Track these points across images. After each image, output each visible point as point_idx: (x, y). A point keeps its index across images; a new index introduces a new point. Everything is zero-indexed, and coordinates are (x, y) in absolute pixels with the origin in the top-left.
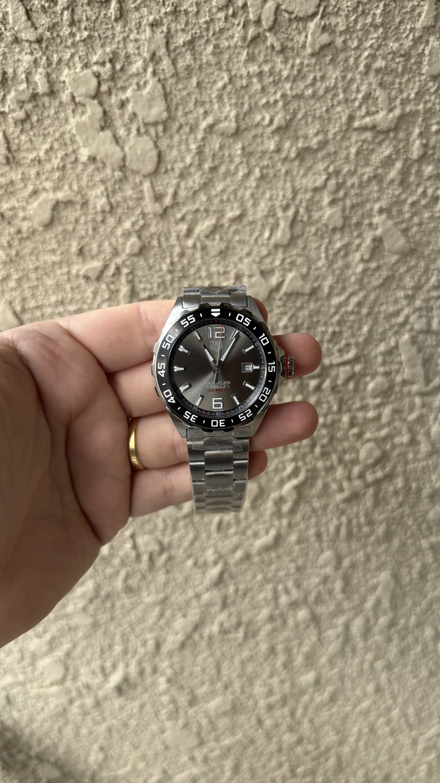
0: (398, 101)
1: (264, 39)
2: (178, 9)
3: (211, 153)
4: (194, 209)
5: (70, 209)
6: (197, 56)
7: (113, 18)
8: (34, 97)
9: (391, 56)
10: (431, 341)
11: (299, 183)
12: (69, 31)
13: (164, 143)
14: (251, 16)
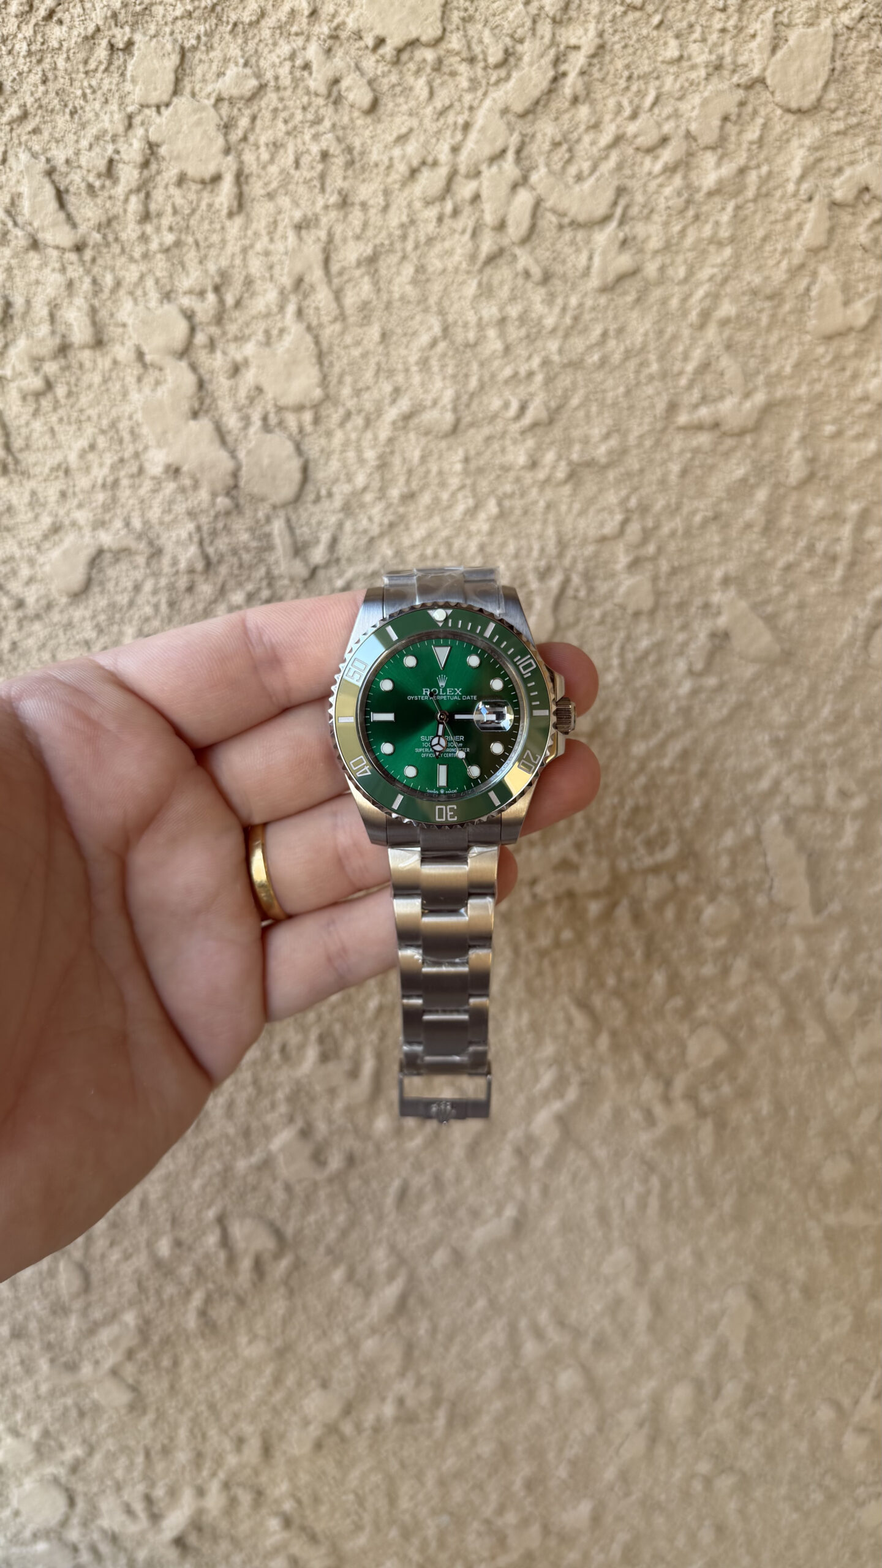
0: (761, 379)
1: (510, 259)
2: (349, 201)
3: (405, 469)
4: (370, 571)
5: (123, 566)
6: (382, 285)
7: (225, 212)
8: (64, 349)
9: (746, 298)
10: (823, 826)
11: (570, 527)
12: (139, 233)
13: (314, 446)
14: (489, 218)
